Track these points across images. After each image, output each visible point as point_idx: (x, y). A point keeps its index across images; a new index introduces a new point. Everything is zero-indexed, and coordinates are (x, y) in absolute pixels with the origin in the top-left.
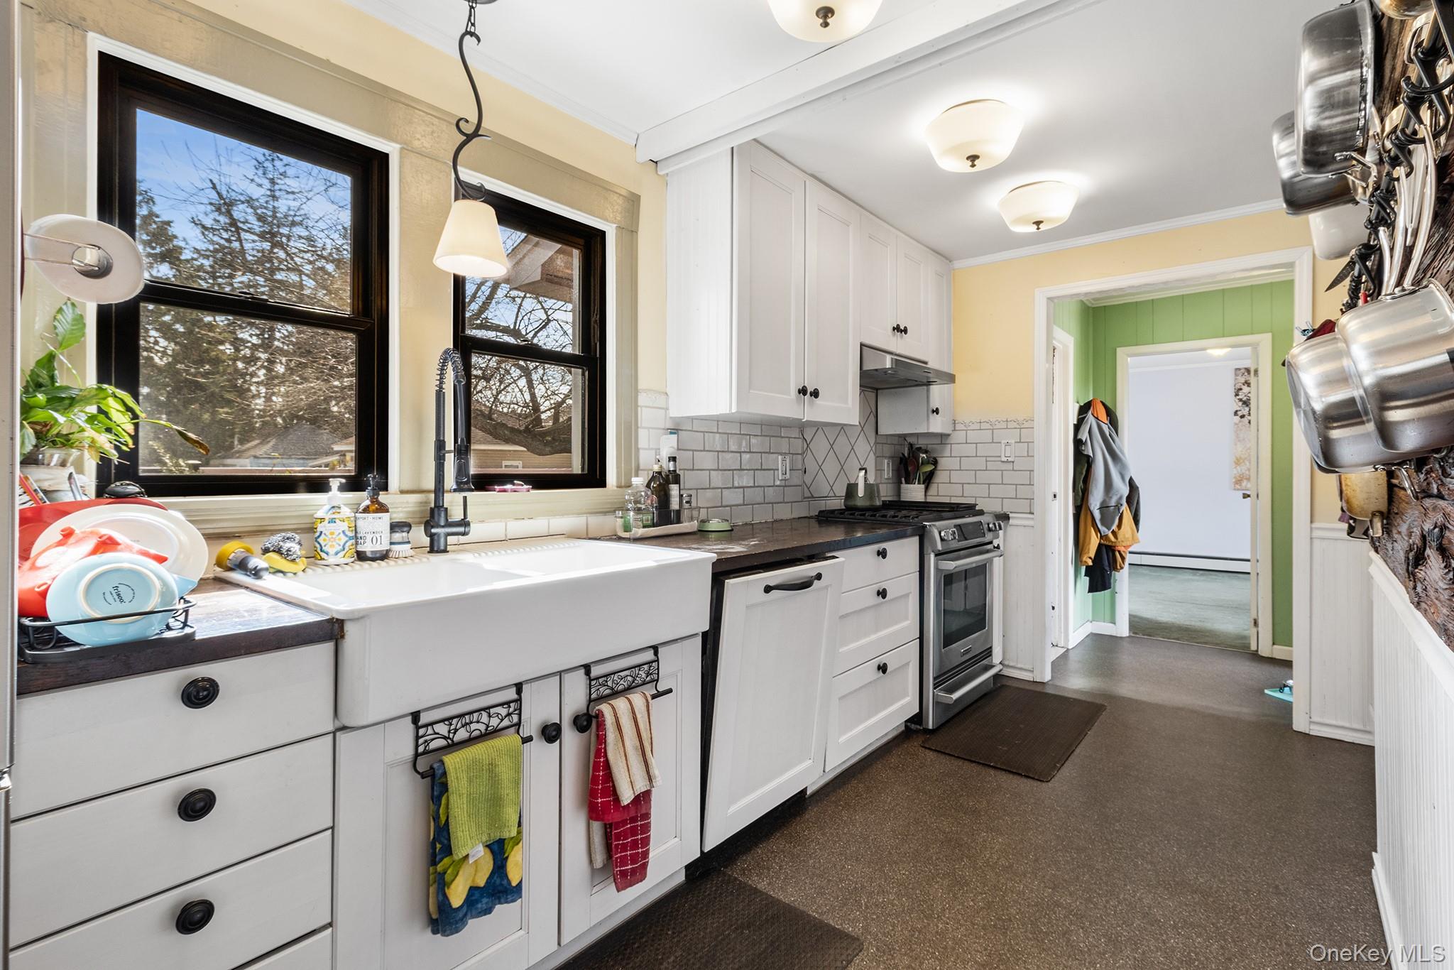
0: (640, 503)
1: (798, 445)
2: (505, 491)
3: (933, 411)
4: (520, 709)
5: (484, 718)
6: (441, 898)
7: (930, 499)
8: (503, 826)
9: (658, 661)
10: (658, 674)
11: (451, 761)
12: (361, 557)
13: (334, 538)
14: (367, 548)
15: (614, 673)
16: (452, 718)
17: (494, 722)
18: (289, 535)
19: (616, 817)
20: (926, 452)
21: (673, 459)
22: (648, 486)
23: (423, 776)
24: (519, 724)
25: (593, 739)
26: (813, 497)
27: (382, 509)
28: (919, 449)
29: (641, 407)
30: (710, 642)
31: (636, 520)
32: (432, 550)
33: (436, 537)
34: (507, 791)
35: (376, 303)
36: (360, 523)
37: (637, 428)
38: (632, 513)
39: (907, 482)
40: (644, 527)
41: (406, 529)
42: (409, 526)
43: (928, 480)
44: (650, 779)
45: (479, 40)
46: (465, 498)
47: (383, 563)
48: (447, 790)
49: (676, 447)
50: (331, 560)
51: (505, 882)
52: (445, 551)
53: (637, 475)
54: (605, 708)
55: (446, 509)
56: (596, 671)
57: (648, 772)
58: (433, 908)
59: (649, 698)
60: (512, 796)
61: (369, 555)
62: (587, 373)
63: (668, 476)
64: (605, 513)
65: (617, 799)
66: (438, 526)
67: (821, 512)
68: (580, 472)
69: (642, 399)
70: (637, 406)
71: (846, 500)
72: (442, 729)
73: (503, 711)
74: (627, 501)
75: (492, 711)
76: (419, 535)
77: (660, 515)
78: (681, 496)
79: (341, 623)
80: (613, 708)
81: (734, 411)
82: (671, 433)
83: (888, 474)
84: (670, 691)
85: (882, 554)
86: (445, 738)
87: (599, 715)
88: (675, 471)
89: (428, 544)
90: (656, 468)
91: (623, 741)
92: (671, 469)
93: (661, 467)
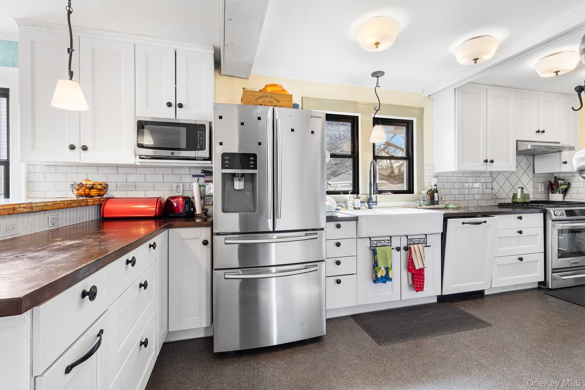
0: (424, 198)
1: (490, 180)
2: (385, 194)
3: (564, 163)
4: (391, 242)
5: (383, 242)
6: (376, 275)
7: (566, 200)
8: (388, 264)
9: (427, 238)
10: (427, 242)
11: (377, 248)
12: (355, 208)
13: (350, 204)
14: (356, 206)
15: (414, 239)
16: (377, 241)
17: (385, 244)
18: (342, 203)
19: (415, 272)
20: (563, 180)
21: (436, 185)
22: (427, 193)
23: (372, 250)
24: (391, 246)
25: (409, 253)
26: (497, 198)
27: (359, 198)
28: (560, 179)
29: (425, 170)
30: (444, 236)
31: (423, 203)
32: (369, 208)
33: (370, 205)
34: (389, 257)
35: (356, 150)
36: (355, 201)
37: (424, 176)
38: (422, 201)
39: (552, 193)
40: (426, 205)
41: (364, 203)
42: (364, 202)
43: (565, 192)
44: (423, 265)
45: (379, 87)
46: (376, 196)
47: (359, 210)
48: (377, 254)
49: (437, 181)
50: (349, 209)
51: (388, 277)
52: (372, 208)
53: (424, 190)
54: (412, 246)
55: (372, 198)
56: (409, 238)
57: (423, 263)
58: (374, 278)
59: (424, 247)
60: (390, 259)
61: (356, 208)
62: (408, 161)
63: (434, 191)
64: (414, 201)
65: (415, 268)
66: (370, 202)
67: (500, 204)
68: (406, 190)
69: (425, 168)
70: (423, 170)
71: (512, 200)
72: (375, 242)
73: (388, 242)
74: (420, 198)
75: (385, 241)
76: (366, 205)
77: (431, 202)
78: (438, 197)
79: (358, 217)
80: (414, 246)
81: (456, 170)
82: (435, 177)
83: (541, 189)
84: (430, 246)
85: (520, 218)
86: (375, 244)
87: (410, 248)
88: (436, 189)
89: (368, 207)
90: (430, 188)
91: (416, 254)
92: (435, 188)
93: (431, 188)
